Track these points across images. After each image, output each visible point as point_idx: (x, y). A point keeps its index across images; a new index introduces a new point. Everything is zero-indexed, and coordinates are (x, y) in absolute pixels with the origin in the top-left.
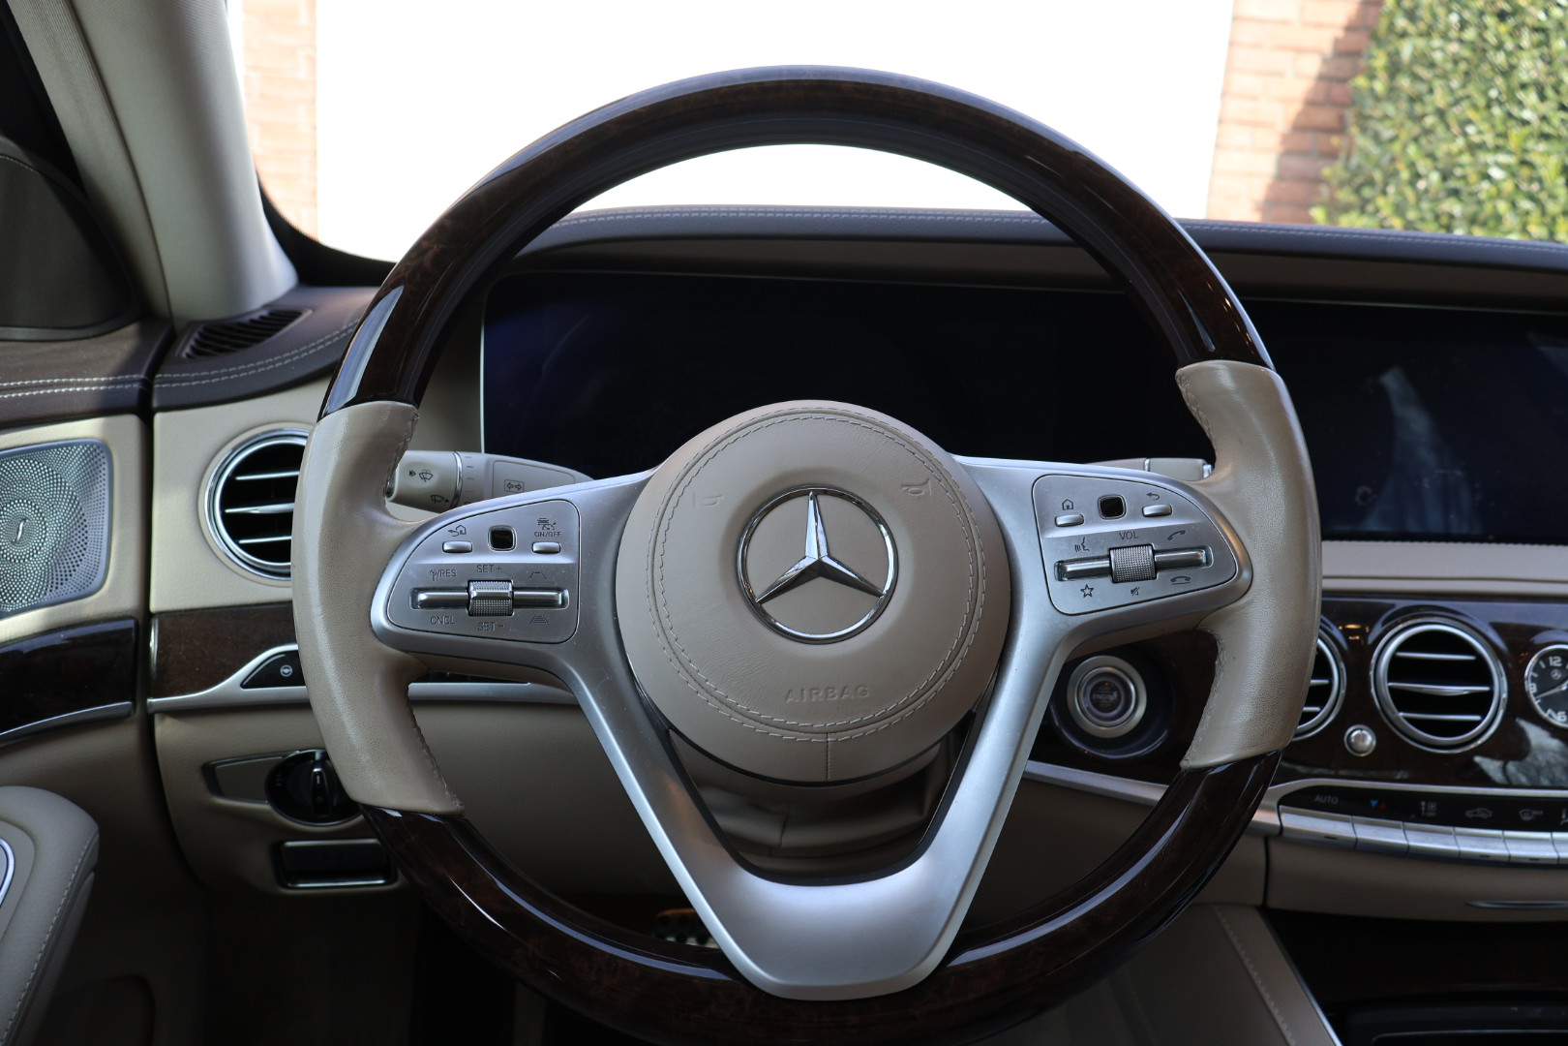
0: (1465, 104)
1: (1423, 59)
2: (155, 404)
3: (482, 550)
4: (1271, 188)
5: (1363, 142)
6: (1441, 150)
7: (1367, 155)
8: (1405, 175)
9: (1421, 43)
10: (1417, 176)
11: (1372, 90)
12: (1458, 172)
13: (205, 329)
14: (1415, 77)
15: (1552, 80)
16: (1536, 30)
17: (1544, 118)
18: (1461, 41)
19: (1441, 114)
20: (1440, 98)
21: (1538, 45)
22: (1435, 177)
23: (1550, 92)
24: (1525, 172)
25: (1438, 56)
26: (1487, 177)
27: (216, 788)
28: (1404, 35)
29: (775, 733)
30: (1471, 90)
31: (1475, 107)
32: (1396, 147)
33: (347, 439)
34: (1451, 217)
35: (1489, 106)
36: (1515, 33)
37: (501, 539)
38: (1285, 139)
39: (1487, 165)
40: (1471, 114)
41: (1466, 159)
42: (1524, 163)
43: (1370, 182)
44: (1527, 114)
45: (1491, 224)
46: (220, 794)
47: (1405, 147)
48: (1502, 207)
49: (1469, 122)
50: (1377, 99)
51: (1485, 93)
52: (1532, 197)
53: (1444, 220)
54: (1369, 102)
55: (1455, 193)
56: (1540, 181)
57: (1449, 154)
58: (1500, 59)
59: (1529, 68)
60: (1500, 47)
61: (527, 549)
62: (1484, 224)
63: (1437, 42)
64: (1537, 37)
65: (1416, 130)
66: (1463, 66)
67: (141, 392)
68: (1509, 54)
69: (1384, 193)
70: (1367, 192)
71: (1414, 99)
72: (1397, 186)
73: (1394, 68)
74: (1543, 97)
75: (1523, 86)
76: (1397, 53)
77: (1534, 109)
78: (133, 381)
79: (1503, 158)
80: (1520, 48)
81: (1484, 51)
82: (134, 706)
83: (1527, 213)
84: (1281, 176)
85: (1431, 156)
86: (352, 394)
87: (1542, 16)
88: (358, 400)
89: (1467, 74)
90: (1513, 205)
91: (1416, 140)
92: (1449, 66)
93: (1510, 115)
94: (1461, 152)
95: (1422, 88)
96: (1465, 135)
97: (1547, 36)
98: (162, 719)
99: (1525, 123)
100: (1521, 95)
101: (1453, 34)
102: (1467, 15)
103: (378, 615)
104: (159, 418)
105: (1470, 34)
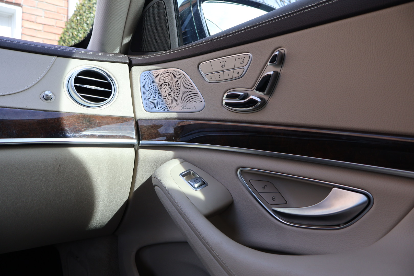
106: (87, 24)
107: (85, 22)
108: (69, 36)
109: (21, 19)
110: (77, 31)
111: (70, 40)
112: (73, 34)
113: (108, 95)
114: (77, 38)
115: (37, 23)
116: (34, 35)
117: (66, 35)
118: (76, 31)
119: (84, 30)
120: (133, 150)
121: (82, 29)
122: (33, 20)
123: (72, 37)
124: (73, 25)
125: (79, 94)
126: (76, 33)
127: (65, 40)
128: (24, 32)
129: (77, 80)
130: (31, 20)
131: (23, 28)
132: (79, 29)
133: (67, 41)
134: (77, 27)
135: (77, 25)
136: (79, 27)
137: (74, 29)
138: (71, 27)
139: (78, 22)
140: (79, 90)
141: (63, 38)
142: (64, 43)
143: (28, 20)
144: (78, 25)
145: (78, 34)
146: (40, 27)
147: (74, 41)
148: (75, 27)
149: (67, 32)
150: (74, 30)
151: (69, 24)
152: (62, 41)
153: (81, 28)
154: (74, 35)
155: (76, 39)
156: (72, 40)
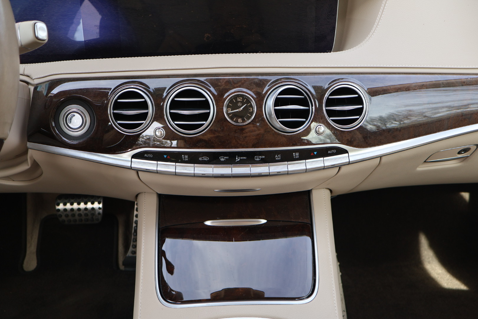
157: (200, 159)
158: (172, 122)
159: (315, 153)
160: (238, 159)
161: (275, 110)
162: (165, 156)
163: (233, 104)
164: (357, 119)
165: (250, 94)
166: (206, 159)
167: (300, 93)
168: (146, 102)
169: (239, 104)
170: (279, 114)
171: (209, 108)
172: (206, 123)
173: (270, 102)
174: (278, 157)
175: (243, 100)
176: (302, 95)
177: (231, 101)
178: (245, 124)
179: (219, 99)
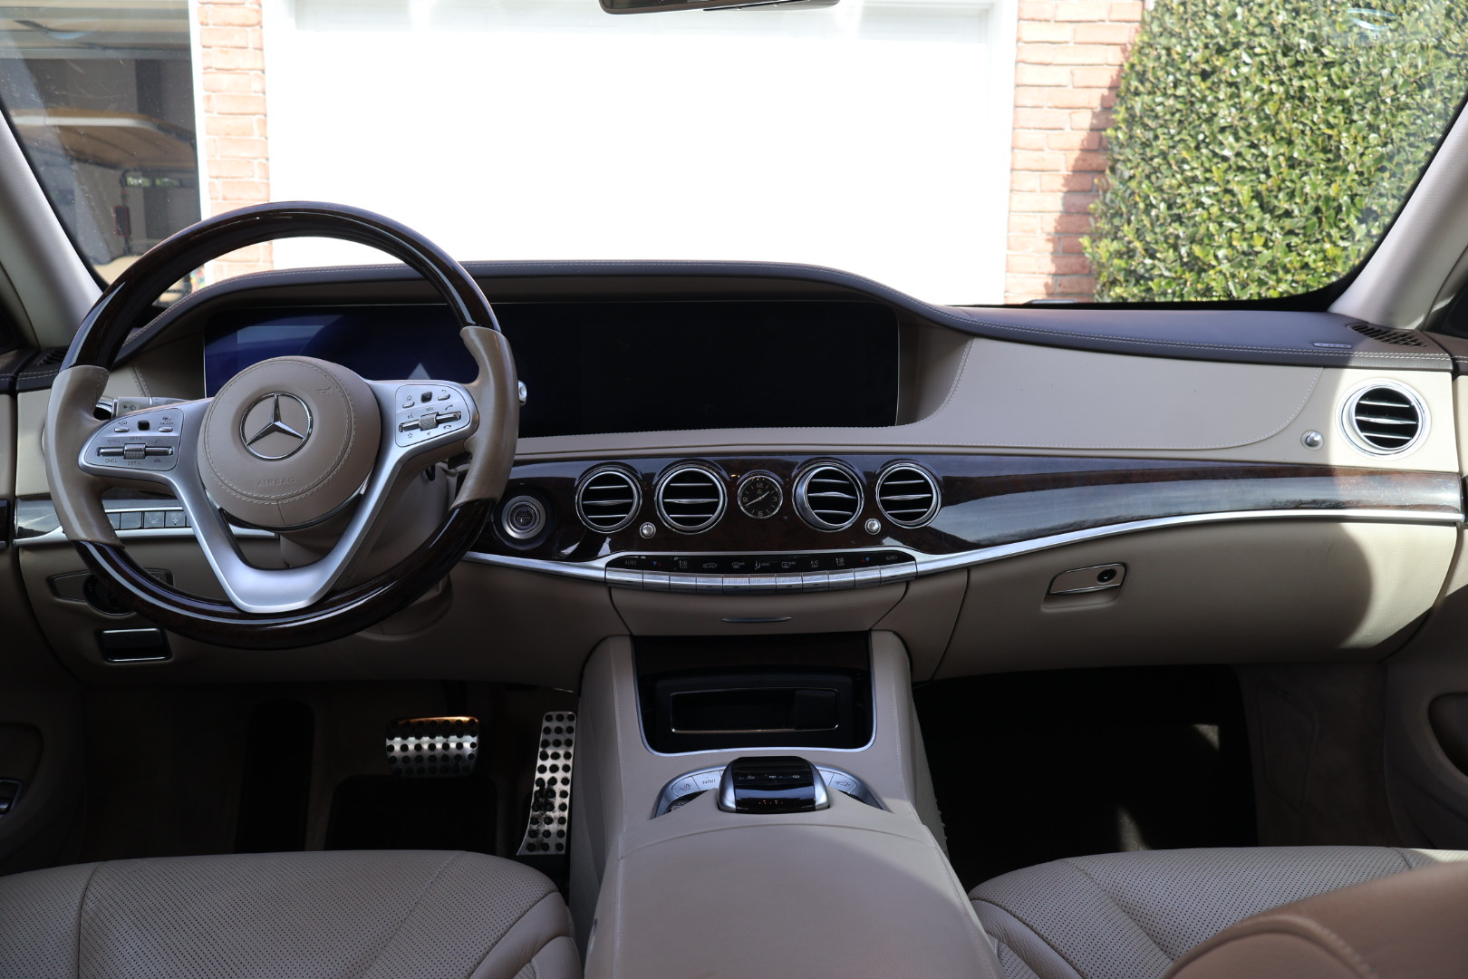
0: (1180, 146)
1: (1150, 111)
2: (17, 388)
3: (134, 431)
4: (1059, 222)
5: (1114, 182)
6: (1167, 183)
7: (1115, 193)
8: (1142, 206)
9: (1147, 99)
10: (1150, 206)
11: (1117, 138)
12: (1179, 201)
13: (56, 351)
14: (1145, 126)
15: (1242, 124)
16: (1230, 85)
17: (1238, 154)
18: (1176, 97)
19: (1164, 155)
20: (1162, 144)
21: (1231, 97)
22: (1163, 206)
23: (1242, 134)
24: (1227, 198)
25: (1159, 109)
26: (1200, 204)
27: (56, 594)
28: (1137, 93)
29: (255, 501)
30: (1184, 135)
31: (1188, 148)
32: (1133, 184)
33: (70, 382)
34: (1177, 237)
35: (1197, 148)
36: (1213, 88)
37: (144, 426)
38: (1067, 180)
39: (1199, 194)
40: (1185, 154)
41: (1184, 190)
42: (1227, 191)
43: (1118, 214)
44: (1227, 153)
45: (1206, 241)
46: (59, 596)
47: (1140, 183)
48: (1213, 227)
49: (1184, 161)
50: (1122, 146)
51: (1194, 137)
52: (1233, 219)
53: (1171, 241)
54: (1116, 149)
55: (1178, 218)
56: (1239, 205)
57: (1171, 187)
58: (1204, 109)
59: (1226, 115)
60: (1203, 100)
61: (156, 429)
62: (1201, 242)
63: (1159, 99)
64: (1229, 90)
65: (1148, 170)
66: (1178, 116)
67: (10, 382)
68: (1210, 105)
69: (1129, 222)
70: (1117, 221)
71: (1146, 145)
72: (1137, 215)
73: (1132, 120)
74: (1237, 139)
75: (1223, 130)
76: (1132, 108)
77: (1232, 148)
78: (5, 377)
79: (1211, 189)
80: (1219, 100)
81: (1192, 103)
82: (7, 544)
83: (1231, 230)
84: (1067, 212)
85: (1160, 189)
86: (74, 361)
87: (1234, 72)
88: (75, 365)
89: (1180, 122)
90: (1221, 224)
91: (1148, 177)
92: (1168, 117)
93: (1215, 155)
94: (1180, 185)
95: (1150, 135)
96: (1183, 171)
97: (1238, 88)
98: (23, 552)
99: (1225, 159)
100: (1220, 137)
101: (1169, 92)
102: (1178, 75)
103: (82, 460)
104: (20, 395)
105: (1181, 91)
106: (1216, 16)
107: (1208, 9)
108: (1159, 57)
109: (1016, 19)
110: (1184, 43)
111: (1160, 73)
112: (1169, 54)
113: (1411, 431)
114: (1182, 66)
115: (1056, 22)
116: (1048, 60)
117: (1147, 55)
118: (1180, 44)
119: (1206, 37)
120: (1454, 529)
121: (1199, 35)
122: (1048, 16)
123: (1167, 64)
124: (1169, 21)
125: (1362, 435)
126: (1179, 49)
127: (1144, 72)
128: (1023, 57)
129: (1361, 409)
130: (1042, 17)
131: (1021, 44)
132: (1192, 34)
133: (1149, 75)
134: (1183, 27)
135: (1183, 23)
136: (1191, 27)
137: (1172, 35)
138: (1165, 29)
139: (1185, 12)
140: (1364, 426)
141: (1139, 68)
142: (1142, 82)
143: (1033, 20)
144: (1186, 21)
145: (1185, 52)
146: (1065, 33)
147: (1174, 74)
148: (1177, 29)
149: (1151, 46)
150: (1174, 40)
151: (1159, 19)
152: (1134, 75)
153: (1195, 32)
154: (1176, 57)
155: (1179, 69)
156: (1168, 73)
157: (705, 566)
158: (666, 515)
159: (868, 559)
160: (758, 566)
161: (809, 497)
162: (655, 563)
163: (751, 491)
164: (925, 512)
165: (774, 479)
166: (713, 565)
167: (843, 478)
168: (630, 487)
169: (759, 492)
170: (815, 503)
171: (718, 497)
172: (713, 517)
173: (802, 490)
174: (814, 564)
175: (765, 486)
176: (847, 479)
177: (747, 488)
178: (766, 517)
179: (731, 486)
